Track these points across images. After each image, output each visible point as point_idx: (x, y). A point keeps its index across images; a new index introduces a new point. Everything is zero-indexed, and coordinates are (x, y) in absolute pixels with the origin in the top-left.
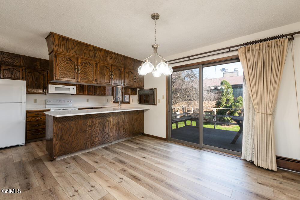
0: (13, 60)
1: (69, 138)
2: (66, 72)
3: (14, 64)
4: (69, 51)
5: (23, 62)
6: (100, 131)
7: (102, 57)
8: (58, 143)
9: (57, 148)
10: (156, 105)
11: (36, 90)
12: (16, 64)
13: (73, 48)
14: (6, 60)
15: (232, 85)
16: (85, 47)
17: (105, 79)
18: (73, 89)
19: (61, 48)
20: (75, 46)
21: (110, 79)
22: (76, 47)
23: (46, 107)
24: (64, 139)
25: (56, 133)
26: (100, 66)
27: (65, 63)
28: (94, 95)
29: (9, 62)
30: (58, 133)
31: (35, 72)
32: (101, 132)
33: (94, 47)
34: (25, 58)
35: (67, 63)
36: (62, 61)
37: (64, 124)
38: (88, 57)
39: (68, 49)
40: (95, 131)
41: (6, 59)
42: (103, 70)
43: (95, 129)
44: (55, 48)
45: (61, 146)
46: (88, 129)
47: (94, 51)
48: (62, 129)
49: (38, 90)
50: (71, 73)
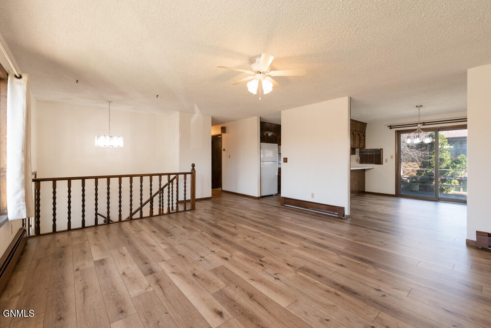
10: (382, 164)
15: (448, 138)
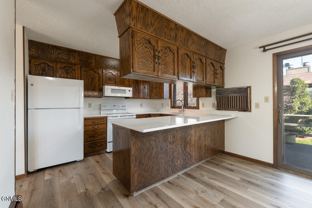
0: (68, 56)
1: (148, 162)
2: (144, 61)
3: (70, 61)
4: (147, 28)
5: (79, 58)
6: (181, 150)
7: (183, 39)
8: (136, 171)
9: (136, 179)
10: (250, 111)
11: (91, 92)
12: (71, 61)
13: (152, 24)
14: (62, 56)
16: (166, 24)
17: (186, 73)
18: (129, 91)
19: (139, 22)
20: (155, 20)
21: (192, 74)
22: (156, 22)
23: (101, 113)
24: (143, 165)
25: (135, 156)
26: (182, 53)
27: (144, 47)
28: (150, 99)
29: (65, 59)
30: (136, 155)
31: (91, 71)
32: (183, 151)
33: (176, 24)
34: (80, 53)
35: (146, 47)
36: (140, 44)
37: (143, 141)
38: (169, 40)
39: (147, 25)
40: (177, 150)
41: (62, 54)
42: (184, 59)
43: (176, 147)
44: (131, 22)
45: (140, 175)
46: (169, 147)
47: (175, 31)
48: (141, 148)
49: (93, 92)
50: (150, 63)
